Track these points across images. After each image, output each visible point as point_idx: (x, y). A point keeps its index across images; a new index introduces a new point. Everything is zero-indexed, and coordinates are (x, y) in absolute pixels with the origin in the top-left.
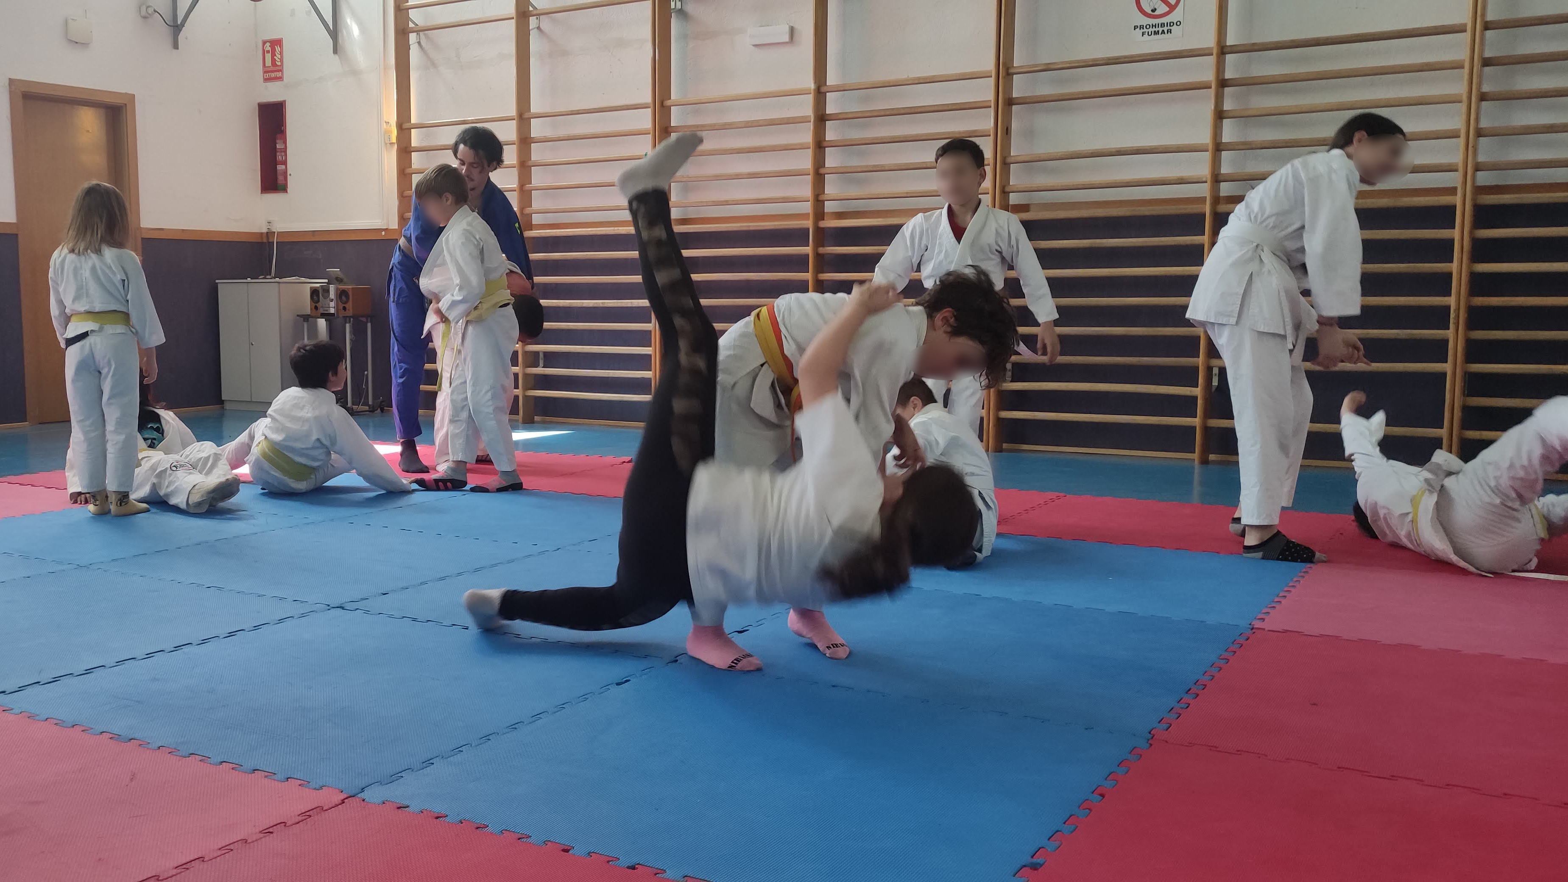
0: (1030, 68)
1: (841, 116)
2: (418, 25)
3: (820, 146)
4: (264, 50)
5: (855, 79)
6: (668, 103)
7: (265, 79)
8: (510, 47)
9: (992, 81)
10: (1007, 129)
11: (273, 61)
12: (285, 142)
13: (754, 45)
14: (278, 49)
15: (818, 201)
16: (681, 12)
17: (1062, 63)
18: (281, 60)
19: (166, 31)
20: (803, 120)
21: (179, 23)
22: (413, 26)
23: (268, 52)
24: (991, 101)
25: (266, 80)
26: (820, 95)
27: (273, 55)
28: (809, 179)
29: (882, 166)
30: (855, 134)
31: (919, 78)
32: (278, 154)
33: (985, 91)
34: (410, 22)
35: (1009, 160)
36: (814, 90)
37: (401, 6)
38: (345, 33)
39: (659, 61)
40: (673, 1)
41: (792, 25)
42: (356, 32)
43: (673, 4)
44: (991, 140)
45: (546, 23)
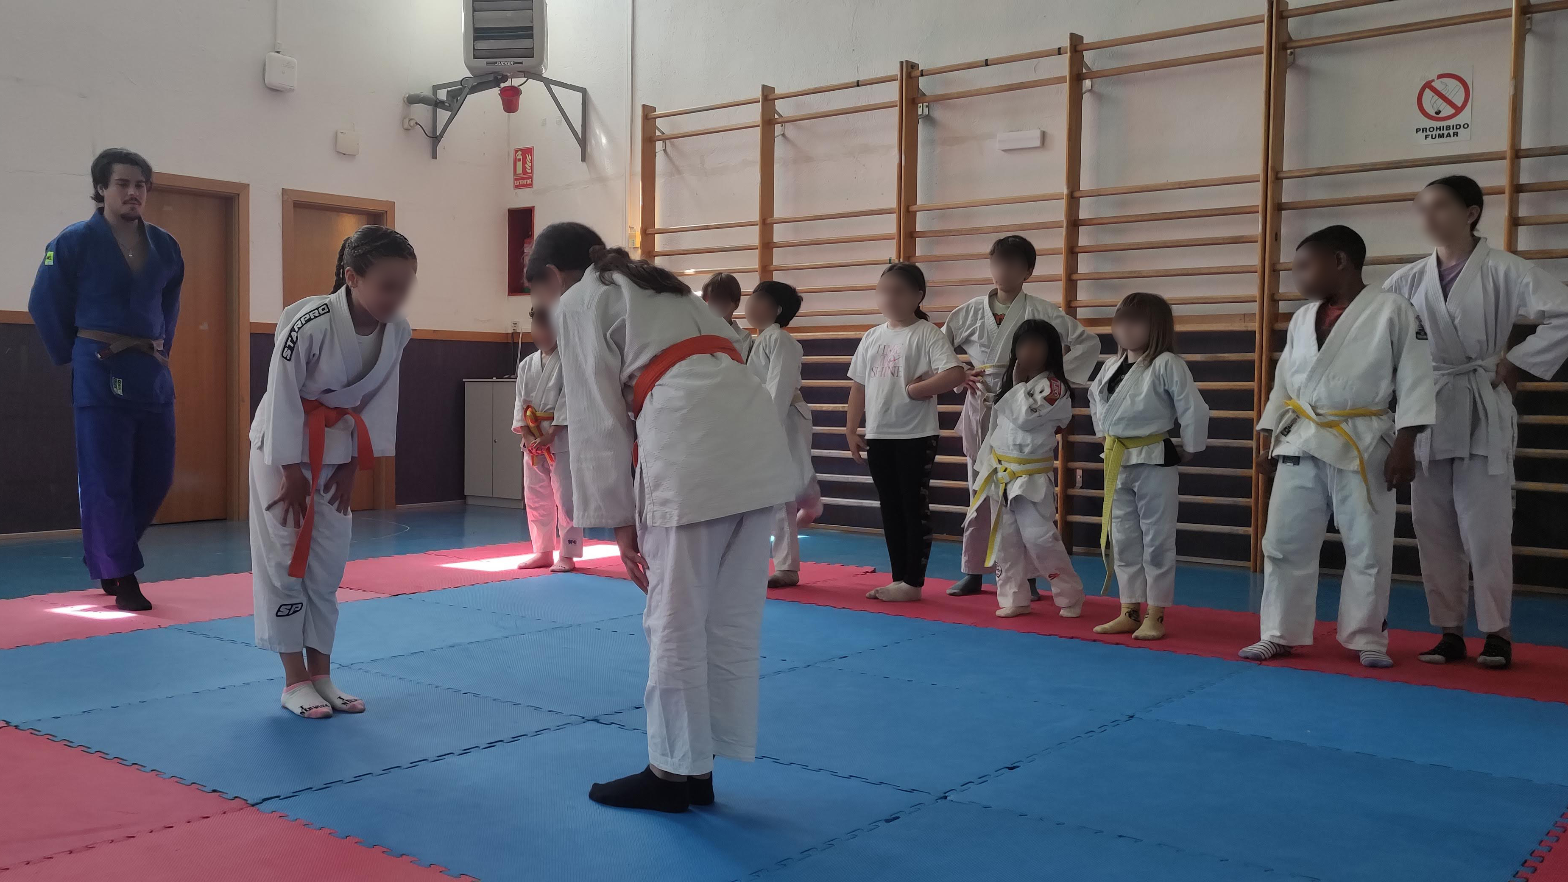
0: (1302, 172)
1: (1095, 222)
2: (664, 133)
3: (1072, 252)
4: (515, 159)
5: (1109, 184)
6: (913, 208)
7: (515, 186)
8: (755, 154)
9: (1259, 186)
10: (1276, 234)
11: (524, 168)
13: (1003, 150)
14: (529, 157)
16: (928, 118)
17: (1338, 167)
18: (532, 168)
19: (426, 142)
20: (1055, 225)
21: (438, 134)
22: (660, 134)
23: (519, 160)
24: (1258, 206)
25: (517, 187)
26: (1073, 200)
27: (524, 163)
28: (1061, 285)
29: (1139, 272)
30: (1109, 240)
31: (1180, 183)
33: (1253, 196)
34: (656, 130)
35: (1278, 267)
36: (1067, 195)
37: (649, 115)
38: (593, 142)
39: (905, 166)
40: (920, 107)
41: (1044, 130)
42: (604, 140)
43: (920, 110)
44: (1258, 246)
45: (790, 131)
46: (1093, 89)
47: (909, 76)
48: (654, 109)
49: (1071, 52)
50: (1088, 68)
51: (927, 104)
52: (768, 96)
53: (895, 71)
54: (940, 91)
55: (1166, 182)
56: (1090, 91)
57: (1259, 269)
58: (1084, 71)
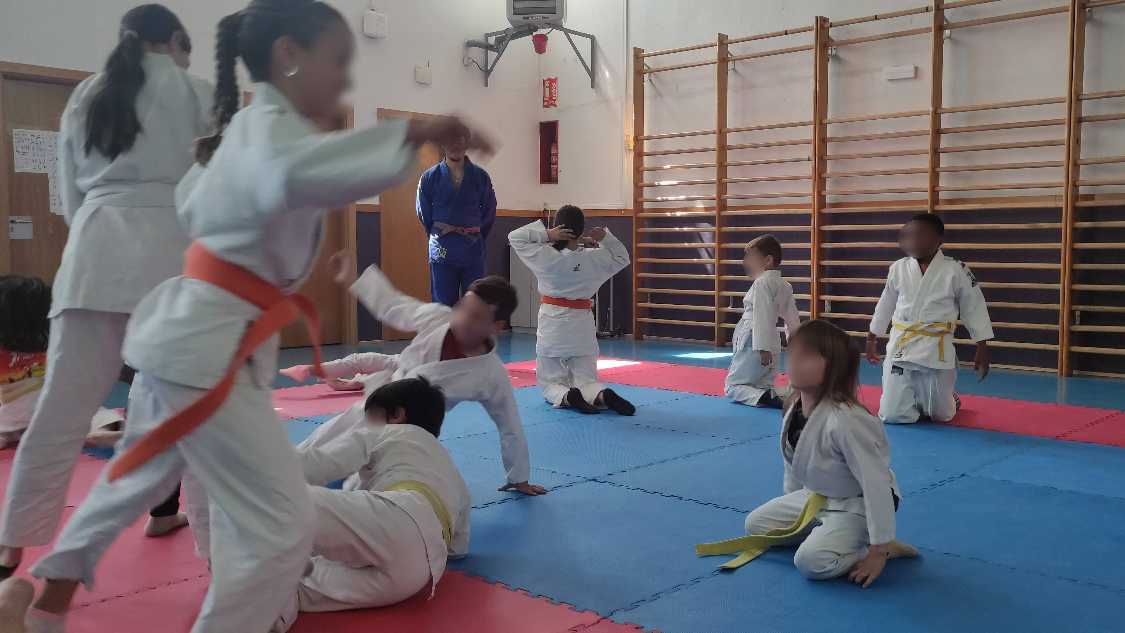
0: (1095, 95)
1: (952, 131)
2: (650, 68)
3: (936, 152)
4: (544, 86)
5: (962, 104)
6: (825, 121)
8: (714, 83)
9: (1066, 105)
10: (1078, 139)
11: (551, 93)
12: (557, 149)
13: (888, 80)
14: (554, 85)
15: (934, 191)
16: (836, 57)
17: (1120, 92)
18: (556, 93)
19: (480, 74)
20: (924, 133)
21: (489, 69)
22: (647, 69)
23: (547, 87)
24: (1065, 119)
25: (545, 106)
26: (937, 115)
27: (551, 89)
28: (928, 176)
29: (982, 166)
30: (962, 143)
31: (1011, 103)
32: (552, 157)
33: (1061, 112)
34: (644, 66)
35: (1078, 162)
36: (932, 112)
37: (639, 55)
38: (600, 75)
39: (819, 91)
40: (830, 49)
41: (916, 65)
42: (607, 74)
43: (830, 51)
44: (1064, 148)
45: (739, 65)
46: (951, 36)
47: (822, 27)
48: (642, 51)
49: (935, 10)
50: (947, 21)
51: (835, 47)
52: (723, 42)
53: (813, 24)
54: (844, 38)
55: (1001, 102)
56: (949, 37)
57: (1065, 163)
58: (945, 23)
